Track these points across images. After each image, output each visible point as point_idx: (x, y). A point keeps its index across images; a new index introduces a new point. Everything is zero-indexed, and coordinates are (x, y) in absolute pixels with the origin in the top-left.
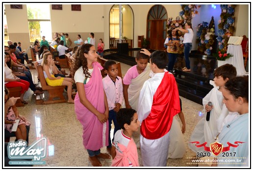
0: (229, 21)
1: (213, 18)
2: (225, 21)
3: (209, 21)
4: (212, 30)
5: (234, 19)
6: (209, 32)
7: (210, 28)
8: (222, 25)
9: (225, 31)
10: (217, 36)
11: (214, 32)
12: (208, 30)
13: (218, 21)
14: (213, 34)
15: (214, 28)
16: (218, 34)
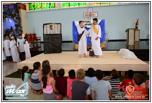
0: (19, 28)
1: (11, 27)
2: (17, 28)
3: (10, 28)
4: (12, 32)
5: (21, 27)
6: (11, 33)
7: (11, 31)
8: (16, 30)
9: (18, 32)
10: (15, 35)
11: (13, 33)
12: (10, 32)
13: (14, 28)
14: (13, 34)
15: (13, 31)
16: (16, 34)
